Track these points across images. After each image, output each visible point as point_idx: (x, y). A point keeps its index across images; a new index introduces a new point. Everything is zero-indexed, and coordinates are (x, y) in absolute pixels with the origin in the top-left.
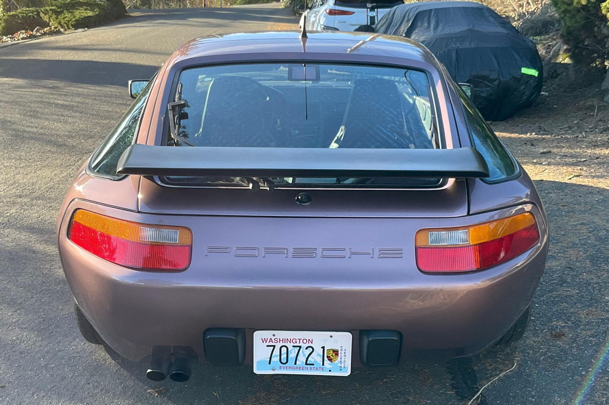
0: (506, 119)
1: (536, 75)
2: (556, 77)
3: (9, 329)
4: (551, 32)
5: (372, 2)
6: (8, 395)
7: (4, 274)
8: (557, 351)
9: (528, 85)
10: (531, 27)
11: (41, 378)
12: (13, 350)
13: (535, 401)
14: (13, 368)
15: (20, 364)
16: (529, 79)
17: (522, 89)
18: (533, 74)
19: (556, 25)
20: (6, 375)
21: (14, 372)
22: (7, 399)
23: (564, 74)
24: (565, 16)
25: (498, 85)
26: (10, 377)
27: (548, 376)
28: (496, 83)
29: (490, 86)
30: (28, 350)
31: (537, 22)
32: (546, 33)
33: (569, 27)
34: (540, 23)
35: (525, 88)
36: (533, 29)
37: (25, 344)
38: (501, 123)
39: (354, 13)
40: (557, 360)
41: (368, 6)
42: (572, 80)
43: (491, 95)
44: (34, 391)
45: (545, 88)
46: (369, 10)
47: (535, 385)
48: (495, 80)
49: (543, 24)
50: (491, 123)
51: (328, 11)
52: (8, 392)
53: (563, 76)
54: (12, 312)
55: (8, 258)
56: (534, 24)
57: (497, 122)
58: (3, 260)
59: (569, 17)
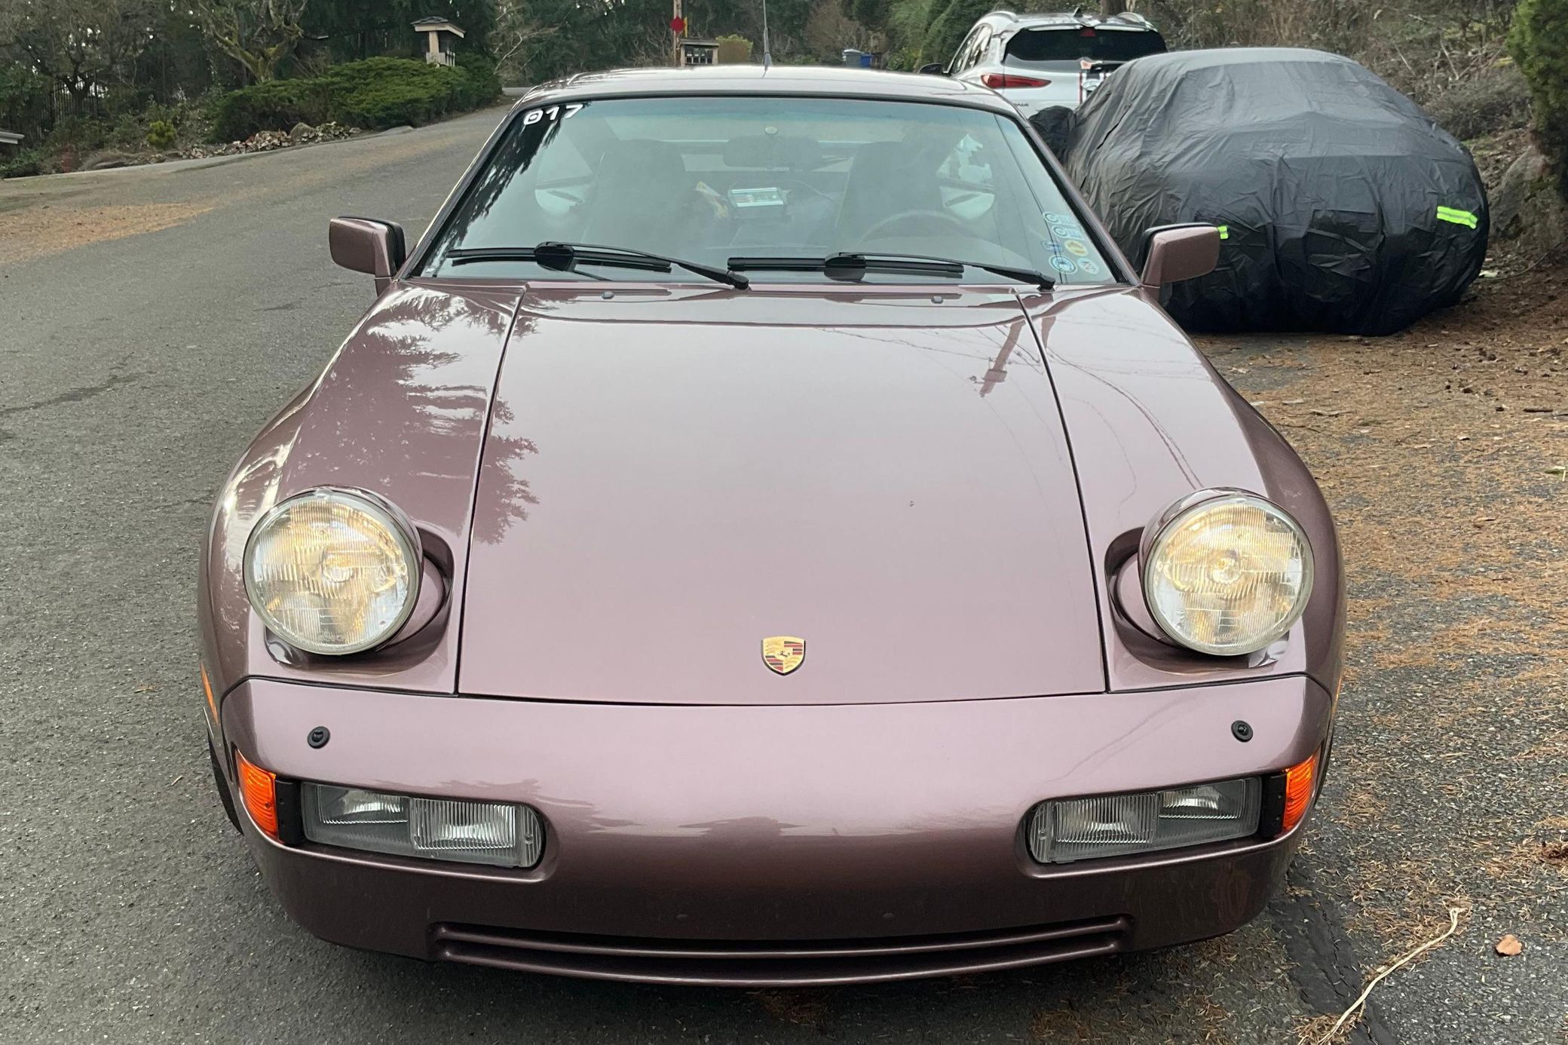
0: (1396, 331)
1: (1473, 226)
2: (1517, 235)
3: (182, 797)
4: (1503, 130)
5: (1094, 56)
6: (168, 960)
7: (180, 666)
8: (1563, 893)
9: (1453, 248)
10: (1454, 117)
11: (252, 920)
12: (189, 850)
13: (1511, 1021)
14: (185, 894)
15: (203, 886)
16: (1453, 236)
17: (1437, 259)
18: (1467, 222)
19: (1516, 113)
20: (167, 911)
21: (186, 905)
22: (165, 970)
23: (1537, 226)
24: (1545, 83)
25: (1379, 249)
26: (176, 915)
27: (1543, 956)
28: (1374, 243)
29: (1360, 251)
30: (224, 850)
31: (1469, 105)
32: (1489, 132)
33: (1553, 112)
34: (1475, 109)
35: (1445, 255)
36: (1458, 123)
37: (218, 836)
38: (1384, 341)
39: (1049, 82)
40: (1562, 915)
41: (1083, 67)
42: (1557, 241)
43: (1359, 272)
44: (231, 953)
45: (1490, 262)
46: (1084, 75)
47: (1510, 980)
48: (1372, 236)
49: (1483, 112)
50: (1359, 341)
51: (986, 79)
52: (168, 954)
53: (1533, 231)
54: (192, 757)
55: (193, 630)
56: (1462, 110)
57: (1373, 339)
58: (183, 634)
59: (1555, 86)
